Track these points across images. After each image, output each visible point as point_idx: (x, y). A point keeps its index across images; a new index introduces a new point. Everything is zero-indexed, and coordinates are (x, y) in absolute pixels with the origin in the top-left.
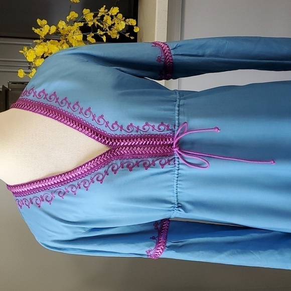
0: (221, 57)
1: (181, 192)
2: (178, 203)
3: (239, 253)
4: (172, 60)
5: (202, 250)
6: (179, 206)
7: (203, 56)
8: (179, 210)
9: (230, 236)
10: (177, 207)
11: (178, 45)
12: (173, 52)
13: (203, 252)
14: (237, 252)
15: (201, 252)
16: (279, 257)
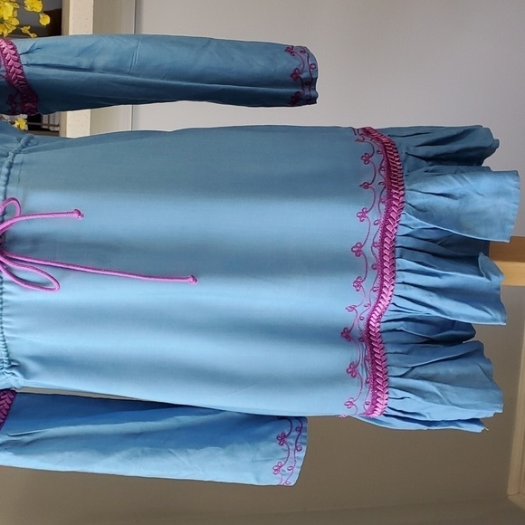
0: (129, 74)
1: (13, 339)
2: (10, 361)
3: (145, 454)
4: (22, 74)
5: (70, 450)
6: (13, 366)
7: (91, 69)
8: (13, 374)
9: (133, 421)
10: (8, 368)
11: (36, 46)
12: (24, 59)
13: (71, 453)
14: (143, 452)
15: (67, 454)
16: (227, 461)
